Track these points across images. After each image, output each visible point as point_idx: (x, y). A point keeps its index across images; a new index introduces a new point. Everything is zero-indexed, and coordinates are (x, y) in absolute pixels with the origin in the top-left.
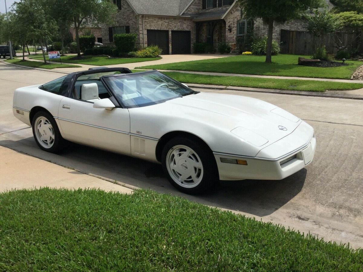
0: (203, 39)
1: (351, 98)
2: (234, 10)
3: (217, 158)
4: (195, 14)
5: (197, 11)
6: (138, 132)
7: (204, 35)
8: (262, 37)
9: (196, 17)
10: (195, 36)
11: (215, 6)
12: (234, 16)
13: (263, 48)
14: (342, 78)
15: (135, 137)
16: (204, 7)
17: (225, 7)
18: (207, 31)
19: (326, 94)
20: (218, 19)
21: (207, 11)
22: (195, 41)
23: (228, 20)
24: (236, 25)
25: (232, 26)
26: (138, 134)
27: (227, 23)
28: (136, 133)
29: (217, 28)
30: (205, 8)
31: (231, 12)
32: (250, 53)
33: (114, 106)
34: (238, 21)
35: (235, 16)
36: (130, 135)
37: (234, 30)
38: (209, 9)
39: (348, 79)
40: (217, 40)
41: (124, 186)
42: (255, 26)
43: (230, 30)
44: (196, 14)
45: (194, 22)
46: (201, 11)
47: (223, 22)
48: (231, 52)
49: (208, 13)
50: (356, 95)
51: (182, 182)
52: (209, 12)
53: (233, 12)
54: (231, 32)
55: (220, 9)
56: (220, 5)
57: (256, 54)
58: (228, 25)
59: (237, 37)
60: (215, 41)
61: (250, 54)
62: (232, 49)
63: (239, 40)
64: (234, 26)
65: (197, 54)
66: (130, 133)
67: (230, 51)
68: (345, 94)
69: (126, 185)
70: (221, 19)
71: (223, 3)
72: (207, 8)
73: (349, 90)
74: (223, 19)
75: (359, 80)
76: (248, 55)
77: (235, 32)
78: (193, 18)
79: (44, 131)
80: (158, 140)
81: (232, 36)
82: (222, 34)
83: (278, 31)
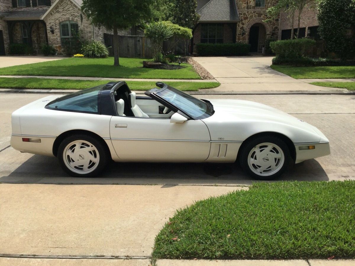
0: (18, 40)
1: (221, 94)
2: (55, 11)
3: (297, 147)
4: (4, 13)
5: (6, 9)
6: (220, 139)
7: (19, 35)
8: (89, 40)
9: (8, 16)
10: (8, 36)
11: (28, 5)
12: (55, 18)
13: (93, 51)
14: (195, 78)
15: (216, 143)
16: (14, 5)
17: (41, 7)
18: (22, 31)
19: (200, 92)
20: (36, 19)
21: (20, 10)
22: (9, 41)
23: (49, 22)
24: (58, 27)
25: (54, 27)
26: (220, 140)
27: (47, 24)
28: (218, 140)
29: (34, 28)
30: (16, 7)
31: (51, 14)
32: (82, 55)
33: (187, 119)
34: (60, 23)
35: (57, 17)
36: (211, 142)
37: (57, 32)
38: (22, 8)
39: (200, 79)
40: (36, 42)
41: (226, 186)
42: (79, 28)
43: (53, 32)
44: (6, 12)
45: (4, 20)
46: (11, 10)
47: (43, 23)
48: (57, 54)
49: (20, 12)
50: (222, 92)
51: (261, 173)
52: (22, 11)
53: (53, 13)
54: (53, 33)
55: (35, 8)
56: (35, 5)
57: (88, 56)
58: (49, 26)
59: (62, 39)
60: (34, 42)
61: (82, 57)
62: (57, 51)
63: (64, 42)
64: (57, 27)
65: (15, 56)
66: (211, 140)
67: (55, 53)
68: (214, 91)
69: (228, 185)
70: (41, 19)
71: (37, 3)
72: (18, 7)
73: (212, 88)
74: (43, 20)
75: (208, 79)
76: (80, 57)
77: (59, 34)
78: (4, 16)
79: (80, 156)
80: (242, 142)
81: (56, 38)
82: (41, 35)
83: (102, 34)
